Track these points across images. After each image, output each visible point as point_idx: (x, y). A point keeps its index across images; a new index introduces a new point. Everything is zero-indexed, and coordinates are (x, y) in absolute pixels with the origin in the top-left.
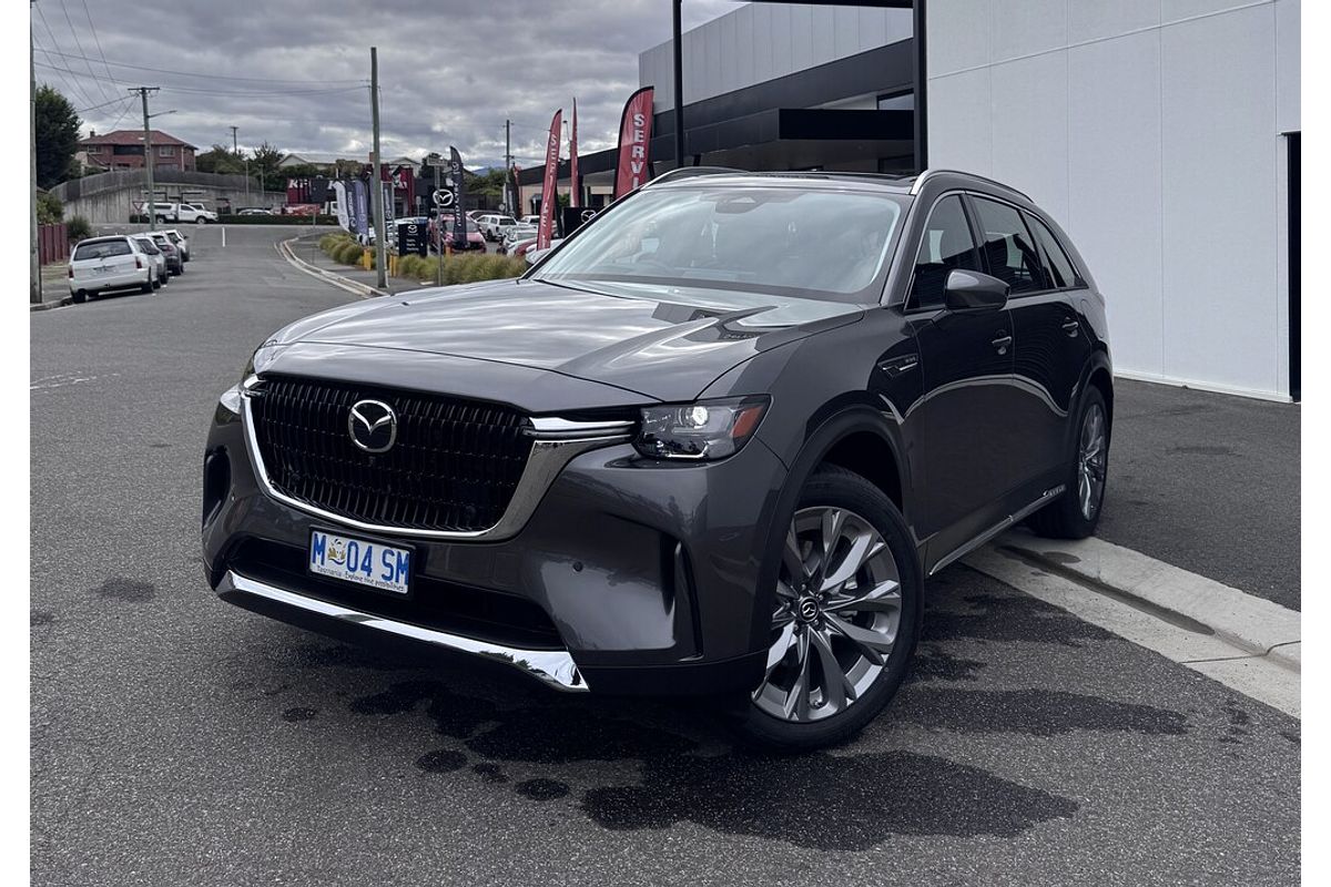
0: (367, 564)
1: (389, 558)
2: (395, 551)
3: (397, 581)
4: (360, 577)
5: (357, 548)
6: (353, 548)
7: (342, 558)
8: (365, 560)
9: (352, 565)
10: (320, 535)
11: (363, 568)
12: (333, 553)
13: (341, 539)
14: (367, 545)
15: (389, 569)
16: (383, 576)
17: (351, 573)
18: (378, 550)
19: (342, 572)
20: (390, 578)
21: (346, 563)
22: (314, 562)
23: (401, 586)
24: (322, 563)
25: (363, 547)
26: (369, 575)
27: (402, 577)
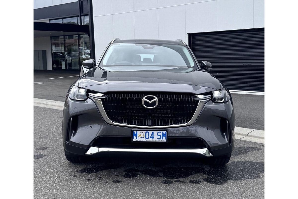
0: (152, 136)
1: (159, 134)
2: (161, 132)
3: (162, 139)
4: (150, 140)
5: (149, 133)
6: (147, 133)
7: (144, 136)
8: (151, 135)
9: (147, 137)
10: (135, 132)
11: (151, 137)
12: (140, 135)
13: (142, 131)
14: (151, 132)
15: (160, 137)
16: (158, 139)
17: (147, 140)
18: (155, 133)
19: (144, 140)
20: (160, 139)
21: (145, 137)
22: (134, 139)
23: (164, 140)
24: (137, 138)
25: (150, 132)
26: (153, 139)
27: (164, 138)
